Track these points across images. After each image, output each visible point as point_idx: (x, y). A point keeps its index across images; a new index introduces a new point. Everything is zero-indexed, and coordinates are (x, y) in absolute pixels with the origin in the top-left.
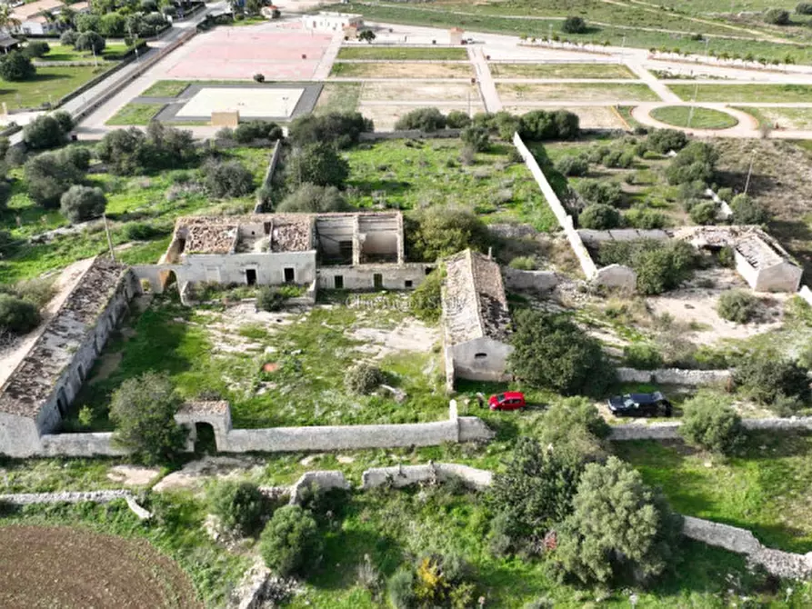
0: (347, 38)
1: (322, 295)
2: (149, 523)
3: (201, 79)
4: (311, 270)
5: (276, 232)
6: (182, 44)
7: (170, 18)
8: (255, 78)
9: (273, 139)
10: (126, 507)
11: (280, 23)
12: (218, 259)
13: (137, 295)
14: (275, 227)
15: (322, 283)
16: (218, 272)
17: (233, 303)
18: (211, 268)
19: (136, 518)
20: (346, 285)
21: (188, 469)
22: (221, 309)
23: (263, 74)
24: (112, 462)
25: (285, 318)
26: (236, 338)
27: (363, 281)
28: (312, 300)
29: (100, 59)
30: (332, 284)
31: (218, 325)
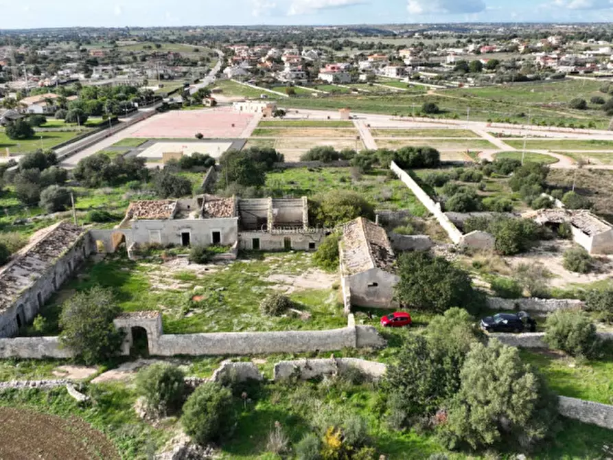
0: (265, 116)
1: (242, 253)
2: (84, 405)
3: (156, 137)
4: (233, 234)
5: (207, 205)
6: (144, 119)
7: (136, 105)
8: (196, 136)
9: (208, 166)
10: (66, 392)
11: (216, 109)
12: (160, 224)
13: (93, 253)
14: (206, 202)
15: (242, 244)
16: (159, 234)
17: (170, 258)
18: (154, 231)
19: (73, 400)
20: (261, 246)
21: (123, 368)
22: (160, 262)
23: (202, 133)
24: (58, 363)
25: (212, 269)
26: (171, 280)
27: (275, 243)
28: (234, 256)
29: (83, 127)
30: (250, 246)
31: (157, 272)
